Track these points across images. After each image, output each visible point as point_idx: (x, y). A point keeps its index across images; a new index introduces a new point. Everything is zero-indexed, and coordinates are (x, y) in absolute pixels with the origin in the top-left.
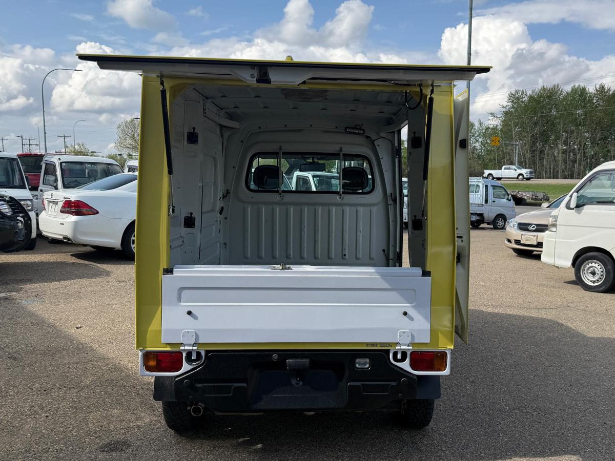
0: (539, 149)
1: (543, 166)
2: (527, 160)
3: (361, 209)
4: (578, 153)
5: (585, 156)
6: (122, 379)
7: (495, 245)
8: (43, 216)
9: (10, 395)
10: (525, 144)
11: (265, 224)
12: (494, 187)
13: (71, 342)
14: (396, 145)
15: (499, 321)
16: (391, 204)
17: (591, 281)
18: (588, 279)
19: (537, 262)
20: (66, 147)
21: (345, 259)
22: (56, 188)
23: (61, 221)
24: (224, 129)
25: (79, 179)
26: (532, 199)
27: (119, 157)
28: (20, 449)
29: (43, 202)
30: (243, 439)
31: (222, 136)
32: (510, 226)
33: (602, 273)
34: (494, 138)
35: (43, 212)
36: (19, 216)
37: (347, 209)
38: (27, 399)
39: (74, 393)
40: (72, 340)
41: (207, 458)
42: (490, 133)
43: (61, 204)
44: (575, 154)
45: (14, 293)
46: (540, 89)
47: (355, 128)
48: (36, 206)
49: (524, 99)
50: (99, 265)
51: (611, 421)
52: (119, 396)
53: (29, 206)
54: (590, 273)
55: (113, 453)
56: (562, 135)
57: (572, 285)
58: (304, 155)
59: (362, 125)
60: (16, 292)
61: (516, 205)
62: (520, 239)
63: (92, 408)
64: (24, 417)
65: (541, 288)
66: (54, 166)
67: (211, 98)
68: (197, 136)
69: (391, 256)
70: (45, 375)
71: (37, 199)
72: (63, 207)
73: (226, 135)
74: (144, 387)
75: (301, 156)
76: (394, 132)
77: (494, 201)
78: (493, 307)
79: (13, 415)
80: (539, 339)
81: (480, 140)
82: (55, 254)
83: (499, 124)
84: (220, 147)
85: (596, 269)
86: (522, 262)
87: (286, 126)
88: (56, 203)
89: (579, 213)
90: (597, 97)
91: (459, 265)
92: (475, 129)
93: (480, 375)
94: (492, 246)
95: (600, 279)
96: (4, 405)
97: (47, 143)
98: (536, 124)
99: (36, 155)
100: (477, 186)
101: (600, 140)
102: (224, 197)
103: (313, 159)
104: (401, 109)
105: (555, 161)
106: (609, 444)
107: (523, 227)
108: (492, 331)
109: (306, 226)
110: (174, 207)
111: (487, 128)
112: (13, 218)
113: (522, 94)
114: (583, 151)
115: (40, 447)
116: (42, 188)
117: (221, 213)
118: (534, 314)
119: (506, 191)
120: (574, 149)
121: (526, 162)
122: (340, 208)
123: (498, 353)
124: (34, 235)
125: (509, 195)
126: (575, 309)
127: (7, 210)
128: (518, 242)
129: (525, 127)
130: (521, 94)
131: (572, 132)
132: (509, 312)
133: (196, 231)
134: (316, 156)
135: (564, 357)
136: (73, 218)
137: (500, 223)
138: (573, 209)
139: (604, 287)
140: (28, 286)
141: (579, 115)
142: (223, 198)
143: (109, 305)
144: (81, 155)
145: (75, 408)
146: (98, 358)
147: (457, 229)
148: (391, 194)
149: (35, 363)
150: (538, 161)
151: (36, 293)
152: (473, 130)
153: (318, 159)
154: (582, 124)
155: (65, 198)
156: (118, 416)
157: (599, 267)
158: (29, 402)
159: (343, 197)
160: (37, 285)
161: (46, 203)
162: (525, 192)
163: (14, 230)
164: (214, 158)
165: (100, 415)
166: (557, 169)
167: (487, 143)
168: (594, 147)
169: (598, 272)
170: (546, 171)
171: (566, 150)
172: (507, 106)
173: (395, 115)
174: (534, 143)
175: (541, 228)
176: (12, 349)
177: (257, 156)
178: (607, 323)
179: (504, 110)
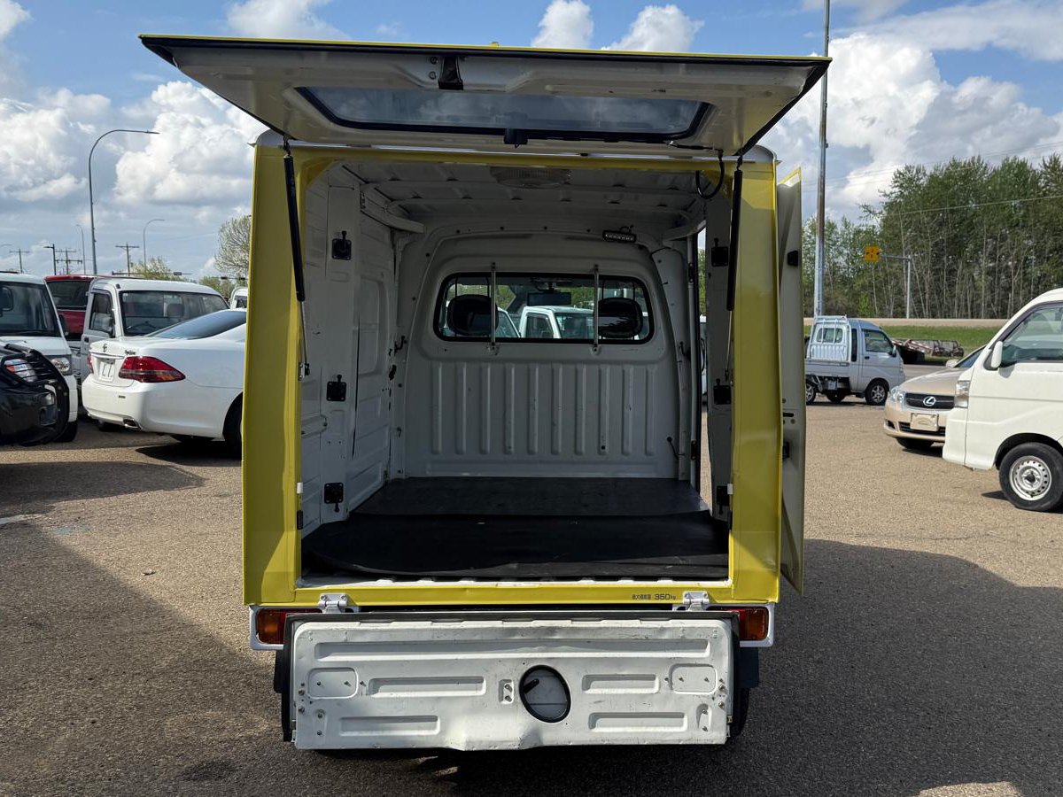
0: (949, 266)
1: (955, 296)
2: (927, 287)
3: (631, 370)
4: (1015, 274)
5: (1026, 280)
6: (222, 660)
7: (867, 432)
8: (88, 383)
9: (31, 688)
10: (923, 258)
11: (468, 395)
12: (867, 332)
13: (135, 597)
14: (690, 260)
15: (868, 559)
16: (681, 361)
17: (1027, 492)
18: (1022, 489)
19: (937, 459)
20: (130, 265)
21: (604, 454)
22: (112, 335)
23: (121, 391)
24: (397, 233)
25: (151, 321)
26: (935, 354)
27: (222, 282)
28: (47, 775)
29: (89, 359)
30: (425, 759)
31: (394, 246)
32: (893, 400)
33: (1046, 479)
34: (868, 249)
35: (89, 376)
36: (48, 383)
37: (607, 370)
38: (60, 693)
39: (140, 682)
40: (137, 595)
41: (364, 790)
42: (862, 239)
43: (120, 363)
44: (1008, 277)
45: (38, 516)
46: (947, 163)
47: (620, 232)
48: (76, 366)
49: (922, 181)
50: (185, 468)
51: (1049, 726)
52: (218, 687)
53: (65, 367)
54: (1026, 478)
55: (206, 783)
56: (987, 243)
57: (996, 500)
58: (533, 277)
59: (632, 226)
60: (43, 513)
61: (905, 363)
62: (908, 421)
63: (171, 707)
64: (55, 724)
65: (943, 504)
66: (109, 297)
67: (372, 182)
68: (349, 246)
69: (682, 449)
70: (90, 653)
71: (79, 354)
72: (123, 367)
73: (401, 243)
74: (259, 672)
75: (529, 280)
76: (685, 239)
77: (867, 358)
78: (859, 535)
79: (35, 721)
80: (935, 590)
81: (845, 251)
82: (109, 449)
83: (877, 225)
84: (391, 263)
85: (1035, 471)
86: (912, 461)
87: (502, 228)
88: (112, 362)
89: (1007, 377)
90: (1047, 178)
91: (788, 460)
92: (837, 233)
93: (832, 651)
94: (862, 434)
95: (1043, 488)
96: (20, 703)
97: (97, 259)
98: (940, 225)
99: (77, 278)
100: (839, 330)
101: (1051, 252)
102: (397, 349)
103: (550, 285)
104: (695, 200)
105: (975, 289)
106: (1045, 764)
107: (914, 400)
108: (856, 577)
109: (537, 398)
110: (308, 365)
111: (858, 232)
112: (37, 387)
113: (917, 173)
114: (1022, 271)
115: (82, 773)
116: (88, 336)
117: (391, 376)
118: (929, 548)
119: (888, 340)
120: (1007, 267)
121: (924, 289)
122: (595, 368)
123: (863, 614)
124: (73, 416)
125: (892, 347)
126: (998, 540)
127: (28, 374)
128: (905, 426)
129: (923, 229)
130: (915, 172)
131: (1004, 238)
132: (885, 545)
133: (346, 406)
134: (555, 280)
135: (975, 621)
136: (142, 387)
137: (878, 393)
138: (996, 369)
139: (1049, 503)
140: (63, 504)
141: (1015, 209)
142: (396, 351)
143: (201, 535)
144: (157, 279)
145: (142, 707)
146: (181, 625)
147: (784, 401)
148: (681, 343)
149: (74, 633)
150: (945, 289)
151: (77, 516)
152: (833, 235)
153: (559, 285)
154: (1021, 224)
155: (127, 353)
156: (215, 722)
157: (1041, 468)
158: (63, 699)
159: (601, 348)
160: (77, 502)
161: (94, 361)
162: (922, 340)
163: (39, 407)
164: (380, 284)
165: (185, 719)
166: (978, 302)
167: (856, 256)
168: (1042, 263)
169: (1038, 477)
170: (959, 306)
171: (994, 268)
172: (892, 193)
173: (686, 209)
174: (938, 257)
175: (946, 403)
176: (35, 609)
177: (454, 280)
178: (1051, 562)
179: (886, 200)
